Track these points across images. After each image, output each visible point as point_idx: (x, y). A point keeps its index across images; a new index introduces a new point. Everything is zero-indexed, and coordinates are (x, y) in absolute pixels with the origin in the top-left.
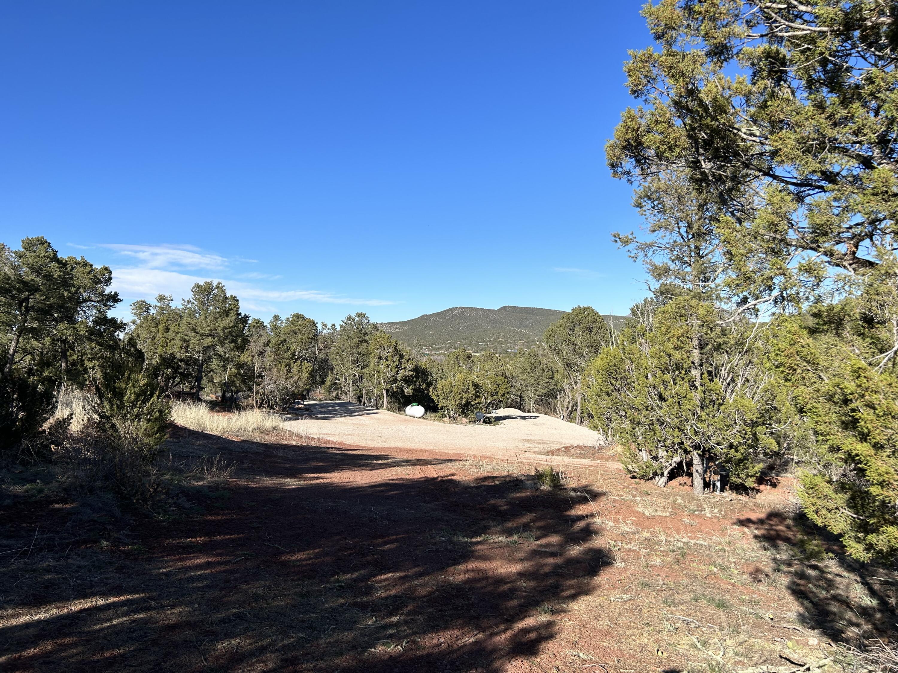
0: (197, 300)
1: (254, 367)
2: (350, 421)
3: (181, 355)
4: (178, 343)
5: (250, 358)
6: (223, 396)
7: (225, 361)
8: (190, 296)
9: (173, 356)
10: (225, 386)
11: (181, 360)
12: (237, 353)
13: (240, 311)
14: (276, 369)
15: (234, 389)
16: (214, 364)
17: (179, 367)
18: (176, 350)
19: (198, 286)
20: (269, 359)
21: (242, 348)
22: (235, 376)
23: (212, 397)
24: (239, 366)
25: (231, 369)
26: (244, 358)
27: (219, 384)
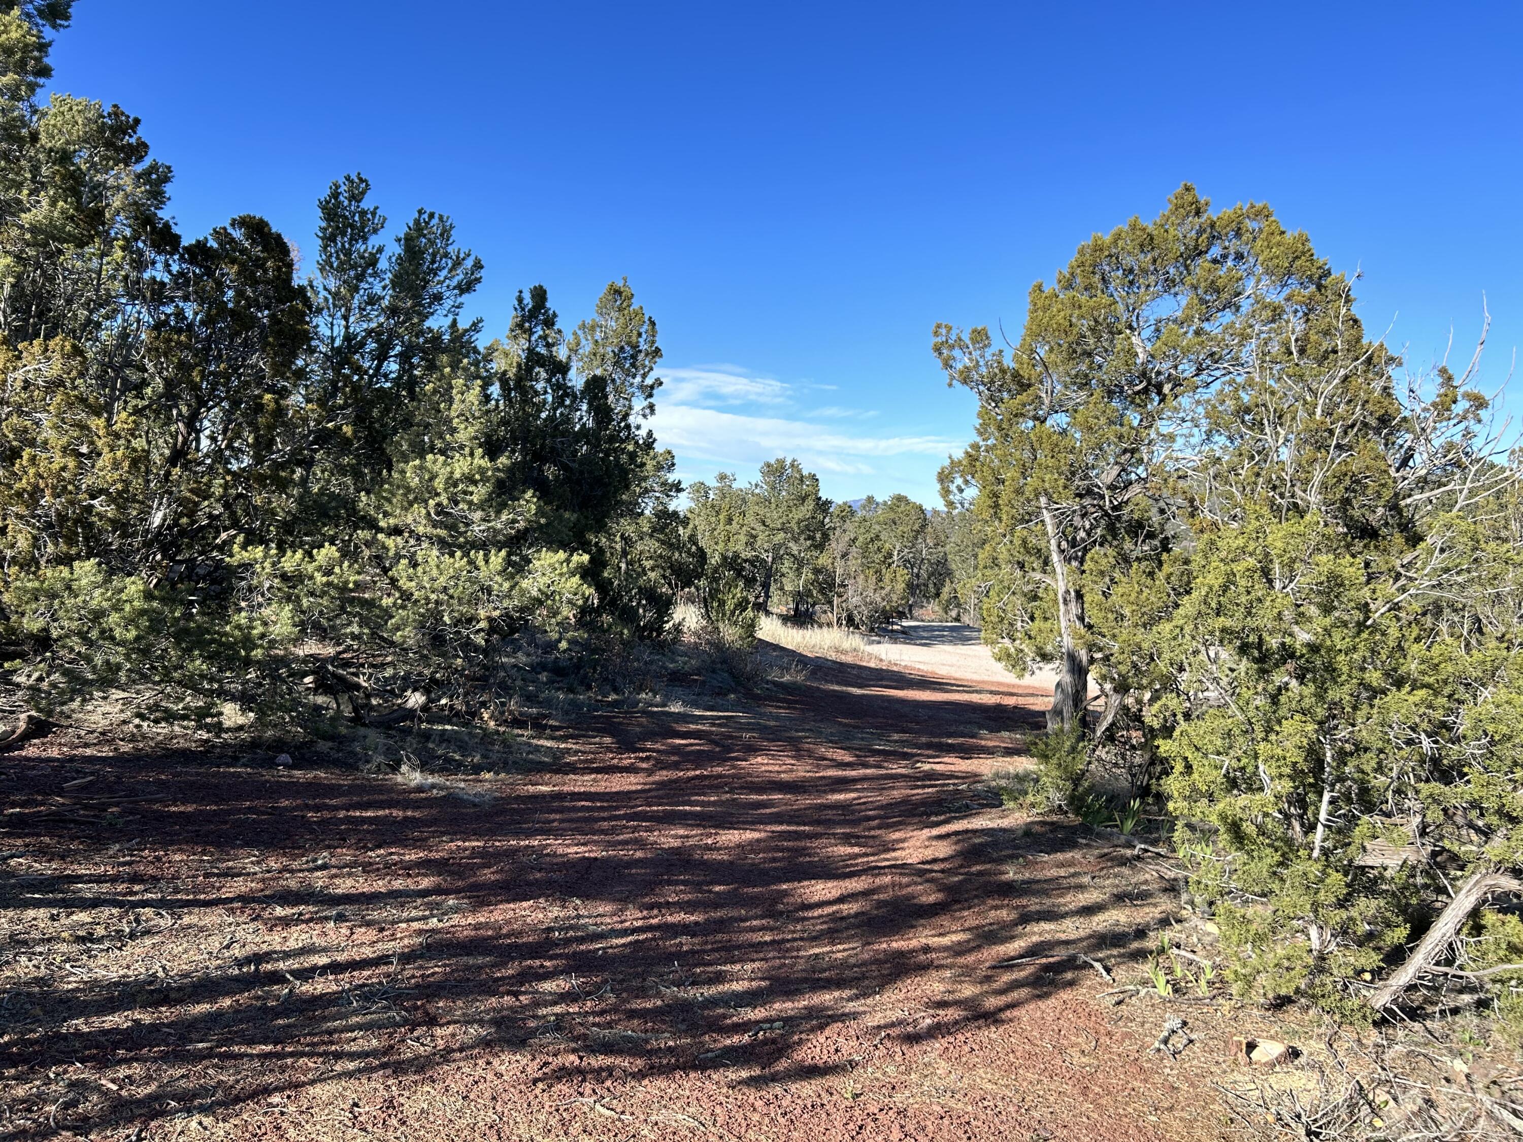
0: (767, 483)
1: (835, 572)
2: (958, 651)
3: (747, 554)
4: (743, 538)
5: (830, 561)
6: (796, 610)
7: (800, 563)
8: (757, 477)
9: (736, 556)
10: (799, 597)
11: (746, 561)
12: (814, 553)
13: (820, 494)
14: (862, 576)
15: (810, 600)
16: (786, 566)
17: (743, 569)
18: (740, 547)
19: (769, 465)
20: (854, 564)
21: (820, 547)
22: (812, 584)
23: (783, 610)
24: (817, 571)
25: (807, 574)
26: (823, 560)
27: (791, 592)
